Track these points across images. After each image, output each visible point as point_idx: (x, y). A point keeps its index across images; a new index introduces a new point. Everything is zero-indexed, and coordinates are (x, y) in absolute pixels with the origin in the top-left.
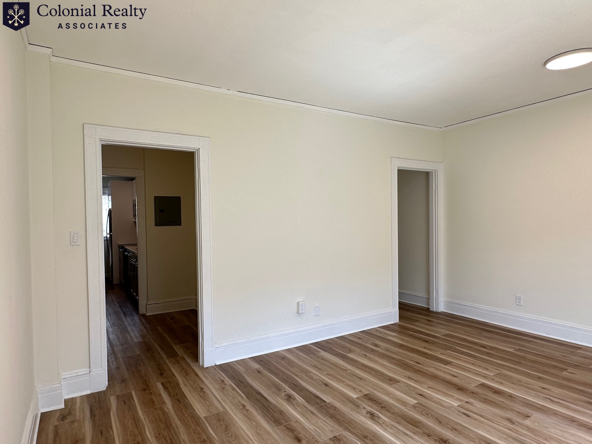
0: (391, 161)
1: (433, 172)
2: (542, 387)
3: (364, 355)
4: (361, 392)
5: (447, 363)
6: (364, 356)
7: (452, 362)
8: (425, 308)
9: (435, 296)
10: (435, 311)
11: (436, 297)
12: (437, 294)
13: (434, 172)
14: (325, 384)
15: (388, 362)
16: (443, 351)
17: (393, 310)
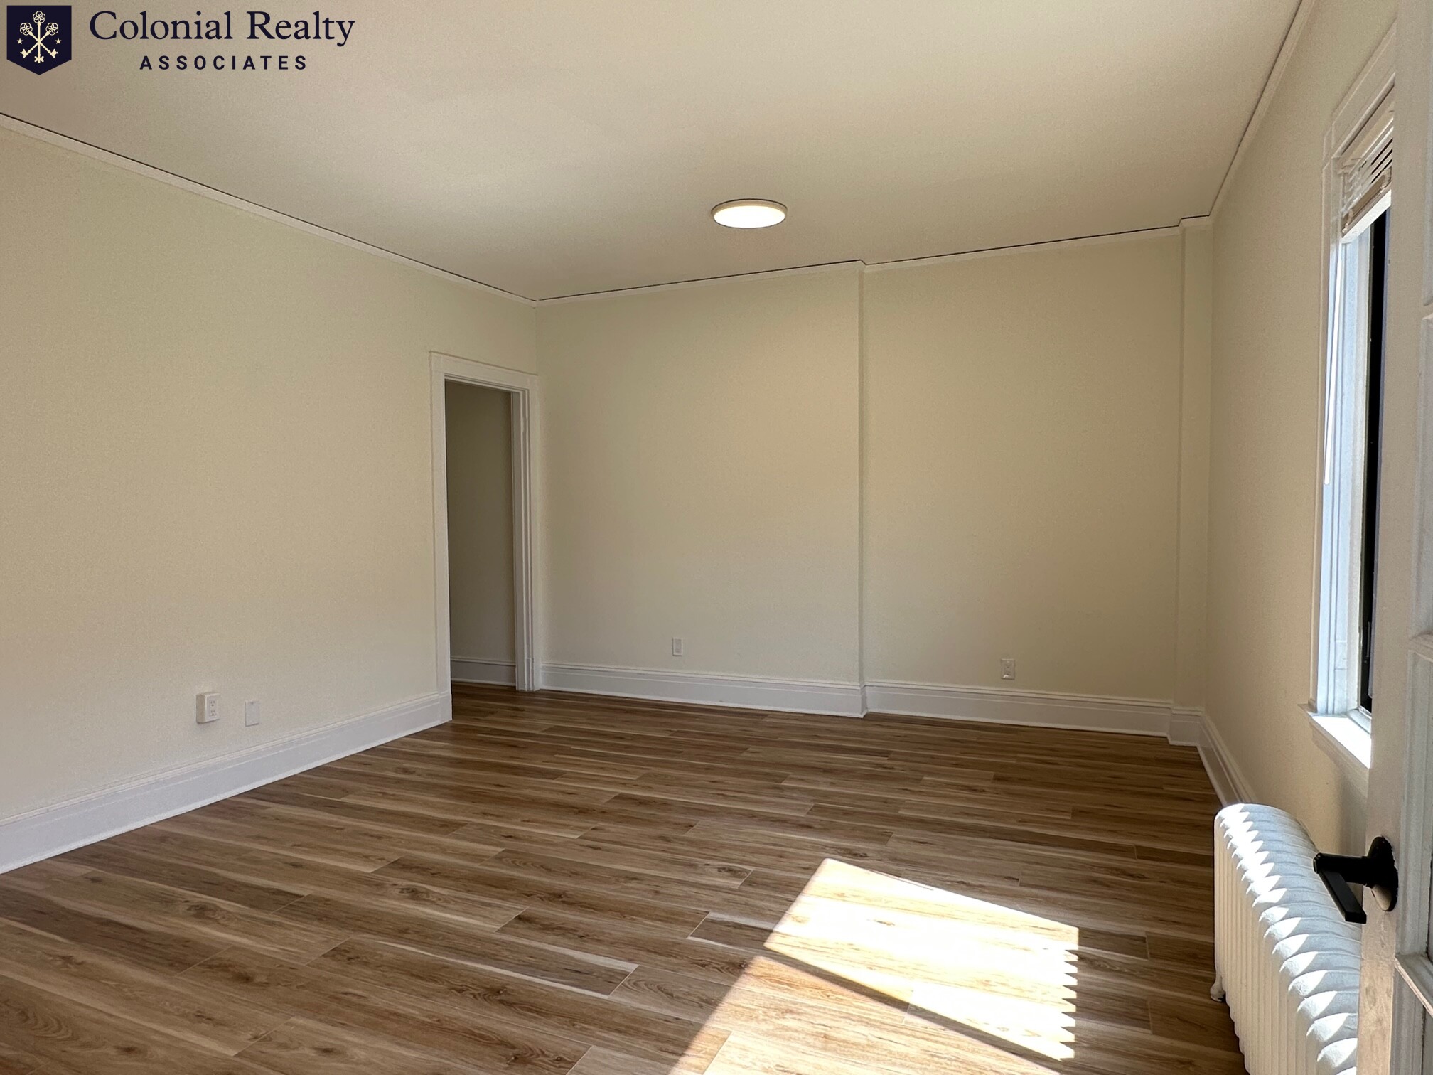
0: (430, 360)
1: (519, 393)
2: (712, 780)
3: (380, 793)
4: (384, 859)
5: (553, 775)
6: (381, 795)
7: (564, 772)
8: (505, 688)
9: (526, 658)
10: (526, 690)
11: (528, 661)
12: (531, 654)
13: (521, 393)
14: (293, 865)
15: (437, 797)
16: (548, 758)
17: (438, 695)
